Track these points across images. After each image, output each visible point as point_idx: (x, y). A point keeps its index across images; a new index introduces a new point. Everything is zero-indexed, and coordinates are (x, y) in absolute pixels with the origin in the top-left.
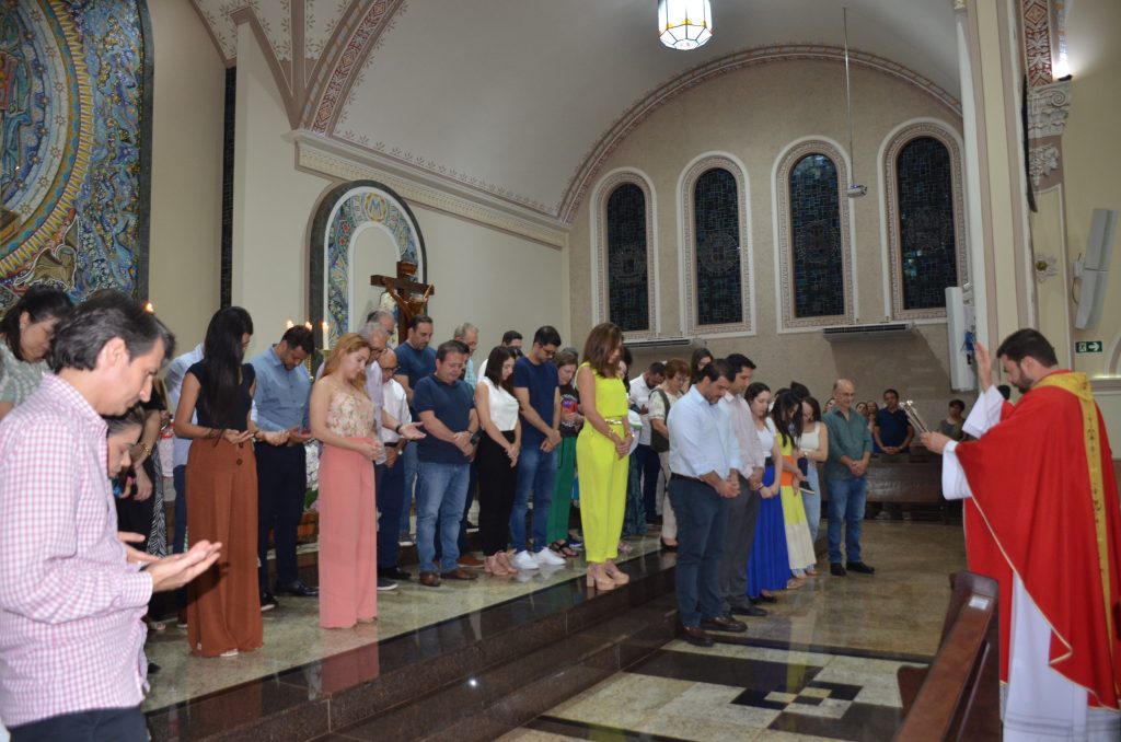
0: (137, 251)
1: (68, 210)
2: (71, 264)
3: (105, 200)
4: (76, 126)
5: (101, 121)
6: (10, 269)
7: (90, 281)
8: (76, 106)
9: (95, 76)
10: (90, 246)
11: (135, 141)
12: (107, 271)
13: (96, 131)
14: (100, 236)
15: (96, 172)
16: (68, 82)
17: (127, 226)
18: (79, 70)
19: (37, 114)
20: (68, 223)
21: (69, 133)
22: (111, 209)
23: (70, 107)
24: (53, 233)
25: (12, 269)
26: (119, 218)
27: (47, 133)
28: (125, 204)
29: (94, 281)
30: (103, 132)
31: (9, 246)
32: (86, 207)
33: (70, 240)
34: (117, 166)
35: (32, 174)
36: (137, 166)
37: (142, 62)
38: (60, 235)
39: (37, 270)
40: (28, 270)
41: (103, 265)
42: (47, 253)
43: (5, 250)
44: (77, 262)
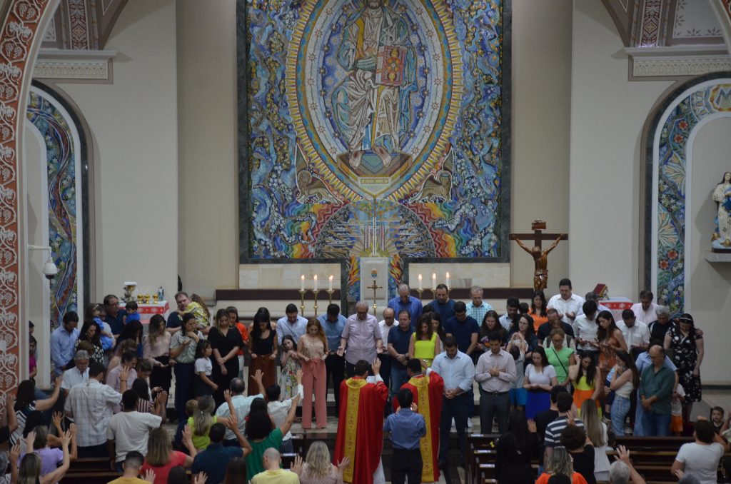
0: (500, 166)
1: (445, 145)
2: (448, 184)
3: (474, 132)
4: (450, 82)
5: (468, 73)
6: (406, 193)
7: (463, 194)
8: (449, 68)
9: (463, 40)
10: (462, 168)
11: (496, 81)
12: (476, 185)
13: (464, 82)
14: (470, 159)
15: (466, 113)
16: (443, 53)
17: (491, 148)
18: (451, 40)
19: (421, 82)
20: (445, 154)
21: (444, 88)
22: (478, 138)
23: (445, 70)
24: (435, 164)
25: (407, 192)
26: (485, 143)
27: (429, 94)
28: (490, 131)
29: (466, 193)
30: (470, 81)
31: (405, 177)
32: (458, 141)
33: (447, 167)
34: (482, 105)
35: (419, 125)
36: (499, 100)
37: (501, 15)
38: (440, 164)
39: (424, 191)
40: (418, 192)
41: (473, 180)
42: (431, 179)
43: (402, 181)
44: (453, 181)
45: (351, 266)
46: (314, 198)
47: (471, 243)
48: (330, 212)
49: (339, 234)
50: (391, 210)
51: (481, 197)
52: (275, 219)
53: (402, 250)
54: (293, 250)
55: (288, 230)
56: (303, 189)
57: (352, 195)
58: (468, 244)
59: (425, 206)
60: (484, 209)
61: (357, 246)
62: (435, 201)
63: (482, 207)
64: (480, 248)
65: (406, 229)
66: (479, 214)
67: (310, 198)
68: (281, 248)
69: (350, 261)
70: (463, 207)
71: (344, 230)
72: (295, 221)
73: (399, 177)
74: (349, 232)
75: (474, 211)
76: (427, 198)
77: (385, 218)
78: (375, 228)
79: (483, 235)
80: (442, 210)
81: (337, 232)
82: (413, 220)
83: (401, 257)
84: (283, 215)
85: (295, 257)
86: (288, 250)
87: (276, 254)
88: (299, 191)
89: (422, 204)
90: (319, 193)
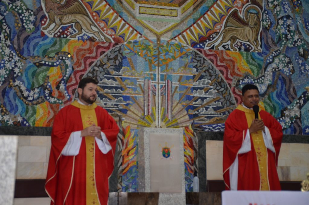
2: (257, 24)
6: (202, 33)
7: (276, 41)
12: (292, 28)
29: (280, 39)
31: (200, 9)
39: (226, 32)
40: (217, 33)
41: (289, 22)
42: (235, 15)
43: (197, 15)
44: (263, 20)
45: (125, 141)
46: (70, 30)
47: (287, 113)
48: (94, 54)
49: (106, 90)
50: (182, 57)
51: (299, 47)
52: (6, 58)
53: (196, 120)
54: (35, 112)
55: (28, 79)
56: (52, 12)
57: (126, 30)
58: (283, 115)
59: (227, 55)
60: (303, 64)
61: (134, 110)
62: (240, 49)
63: (300, 62)
64: (298, 120)
65: (201, 89)
66: (297, 71)
67: (65, 29)
68: (14, 109)
69: (124, 134)
70: (277, 60)
71: (114, 83)
72: (40, 65)
73: (192, 8)
74: (121, 88)
75: (290, 66)
76: (229, 43)
77: (174, 70)
78: (158, 84)
79: (302, 102)
80: (248, 62)
81: (104, 88)
82: (211, 76)
83: (195, 130)
84: (20, 53)
85: (41, 124)
86: (27, 112)
87: (6, 118)
88: (44, 16)
89: (222, 51)
90: (77, 23)
